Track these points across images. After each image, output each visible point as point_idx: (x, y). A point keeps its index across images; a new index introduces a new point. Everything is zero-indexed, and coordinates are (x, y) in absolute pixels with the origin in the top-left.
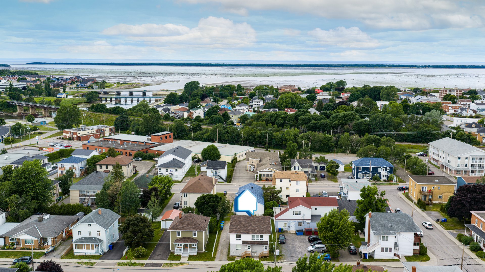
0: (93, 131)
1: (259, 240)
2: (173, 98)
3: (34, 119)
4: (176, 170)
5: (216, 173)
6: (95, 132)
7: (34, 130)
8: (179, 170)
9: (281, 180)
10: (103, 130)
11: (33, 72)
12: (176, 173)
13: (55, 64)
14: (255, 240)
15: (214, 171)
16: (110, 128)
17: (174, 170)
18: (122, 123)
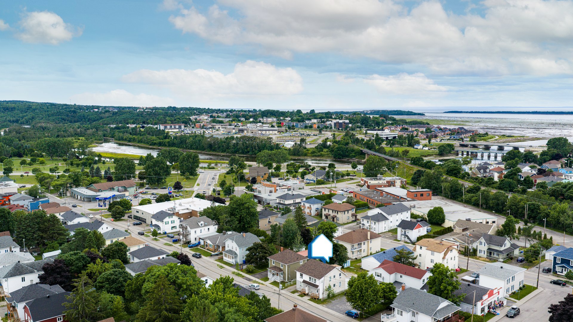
0: (384, 181)
1: (313, 283)
2: (512, 156)
3: (357, 167)
4: (375, 223)
5: (405, 233)
6: (385, 183)
7: (348, 176)
8: (377, 223)
9: (421, 247)
10: (394, 182)
11: (425, 122)
12: (374, 226)
13: (472, 112)
14: (311, 282)
15: (403, 230)
16: (401, 181)
17: (373, 223)
18: (417, 178)
